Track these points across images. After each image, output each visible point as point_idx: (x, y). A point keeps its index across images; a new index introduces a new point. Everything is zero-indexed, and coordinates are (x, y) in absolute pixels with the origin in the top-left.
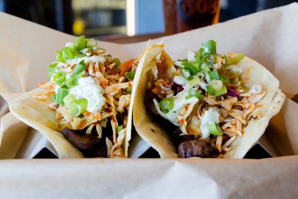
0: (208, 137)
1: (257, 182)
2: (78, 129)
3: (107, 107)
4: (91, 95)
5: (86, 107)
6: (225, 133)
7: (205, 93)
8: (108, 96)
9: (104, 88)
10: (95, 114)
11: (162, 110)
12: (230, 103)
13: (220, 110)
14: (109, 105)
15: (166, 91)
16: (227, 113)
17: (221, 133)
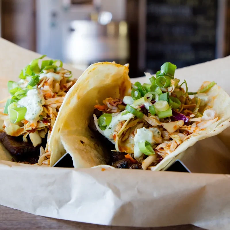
0: (140, 157)
1: (156, 195)
2: (14, 136)
3: (46, 117)
4: (30, 104)
5: (25, 115)
6: (159, 153)
7: (149, 114)
8: (49, 108)
9: (46, 99)
10: (32, 122)
11: (100, 126)
12: (175, 125)
13: (159, 131)
14: (48, 116)
15: (111, 110)
16: (169, 135)
17: (153, 153)
